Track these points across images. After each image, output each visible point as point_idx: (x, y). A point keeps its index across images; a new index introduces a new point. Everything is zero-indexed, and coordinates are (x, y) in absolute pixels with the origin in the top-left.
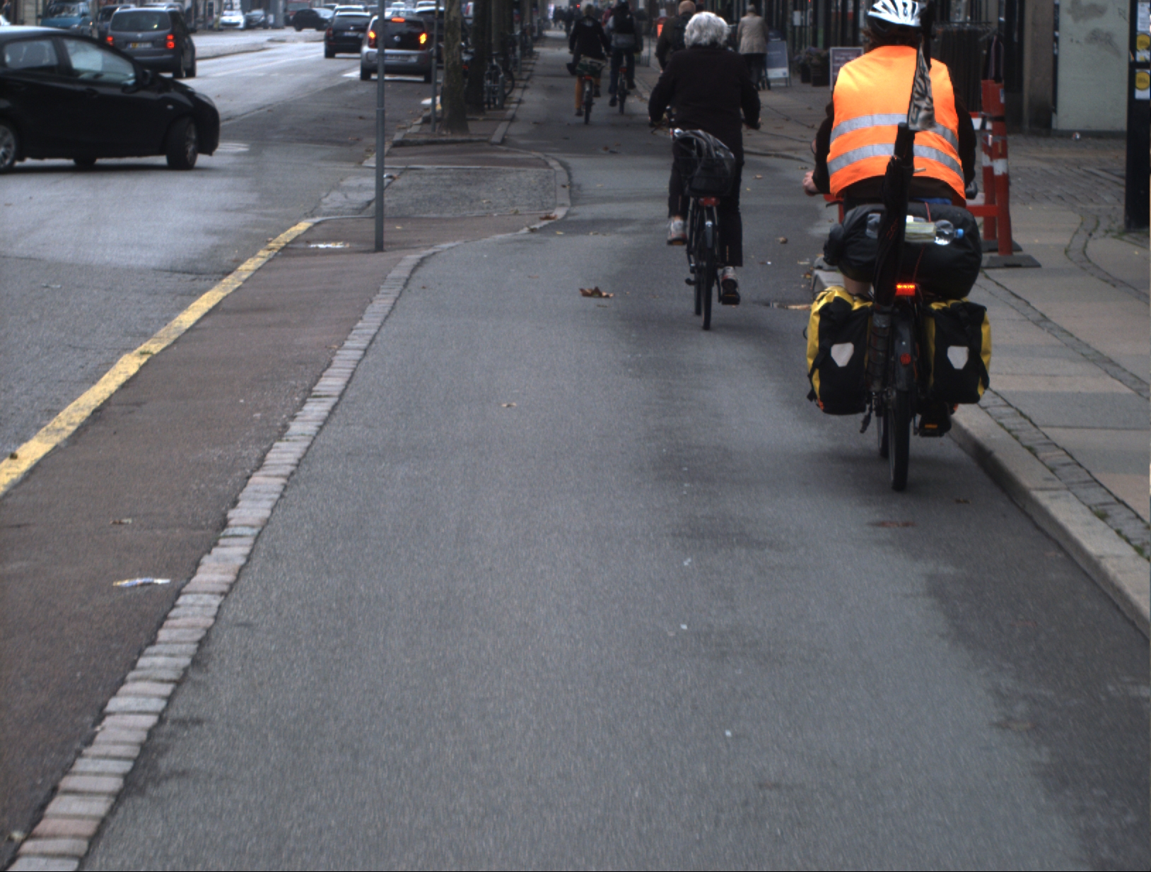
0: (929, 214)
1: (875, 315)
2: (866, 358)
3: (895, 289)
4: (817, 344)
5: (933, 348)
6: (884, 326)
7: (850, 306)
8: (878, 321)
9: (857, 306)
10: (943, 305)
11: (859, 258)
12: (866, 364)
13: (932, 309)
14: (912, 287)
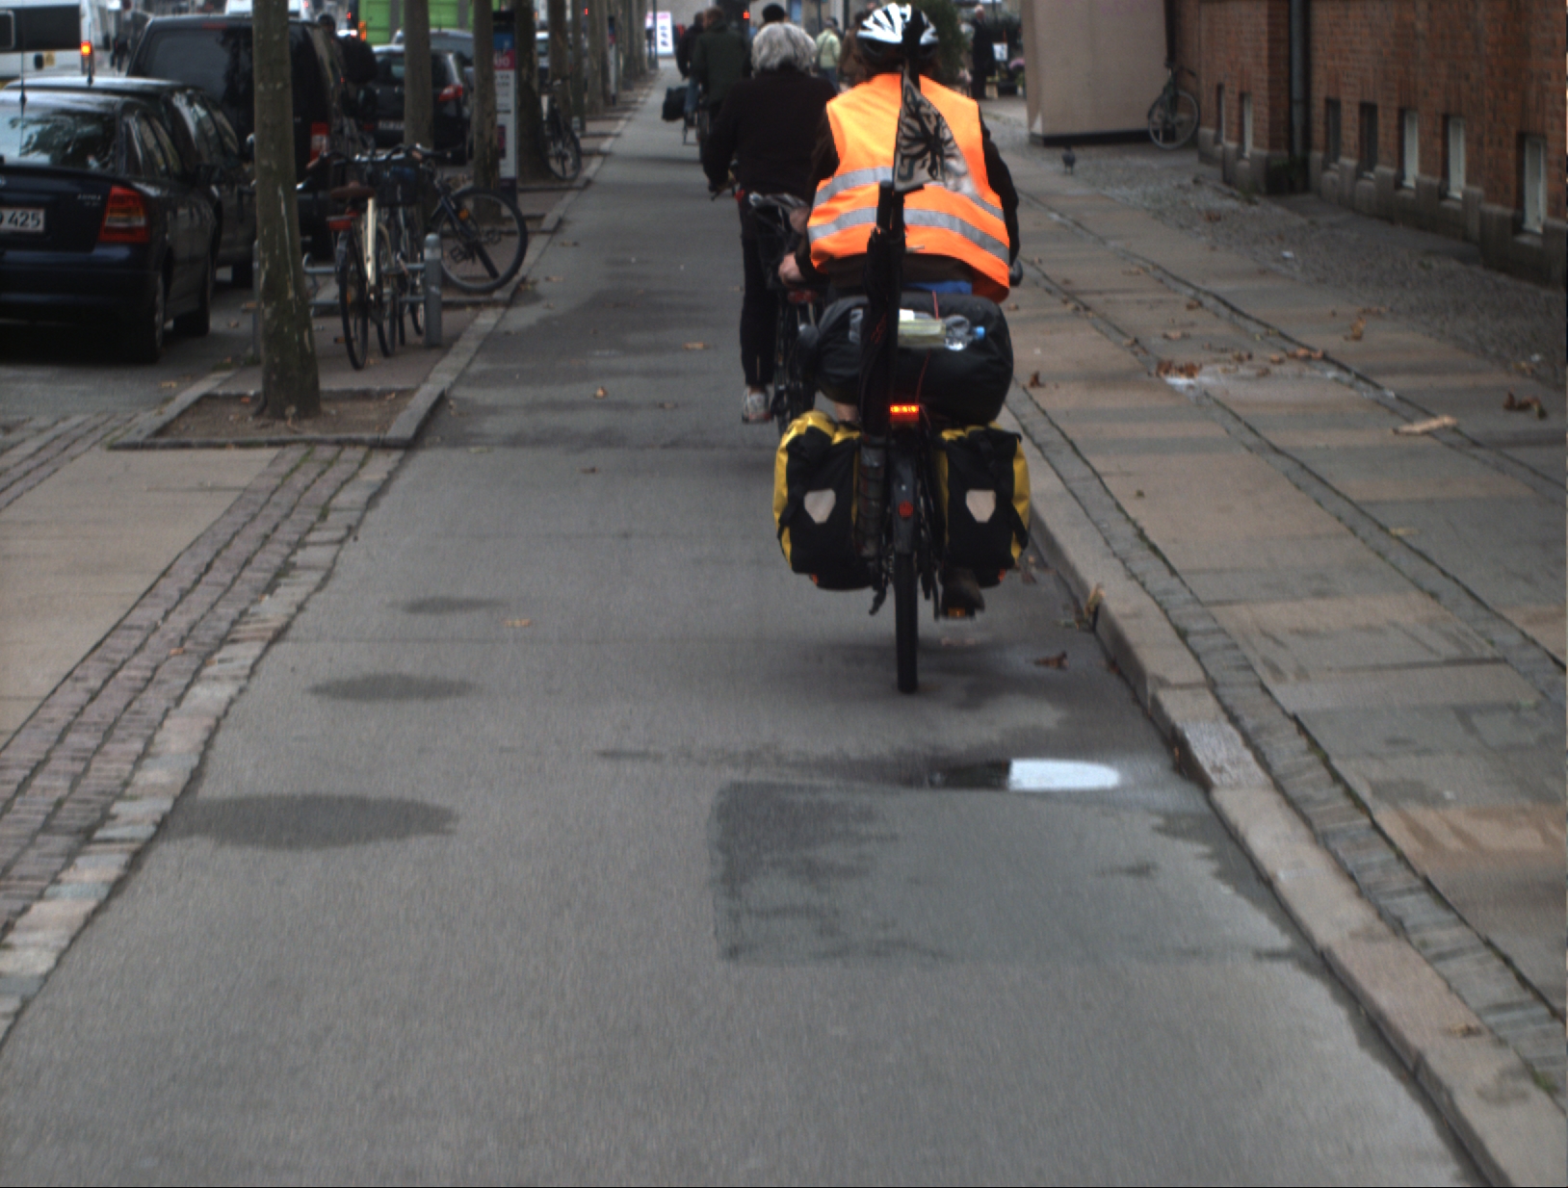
0: (936, 307)
1: (863, 450)
2: (854, 510)
3: (889, 414)
4: (785, 492)
5: (946, 494)
6: (876, 464)
7: (829, 439)
8: (867, 458)
9: (838, 438)
10: (959, 433)
11: (840, 371)
12: (854, 519)
13: (943, 440)
14: (914, 409)
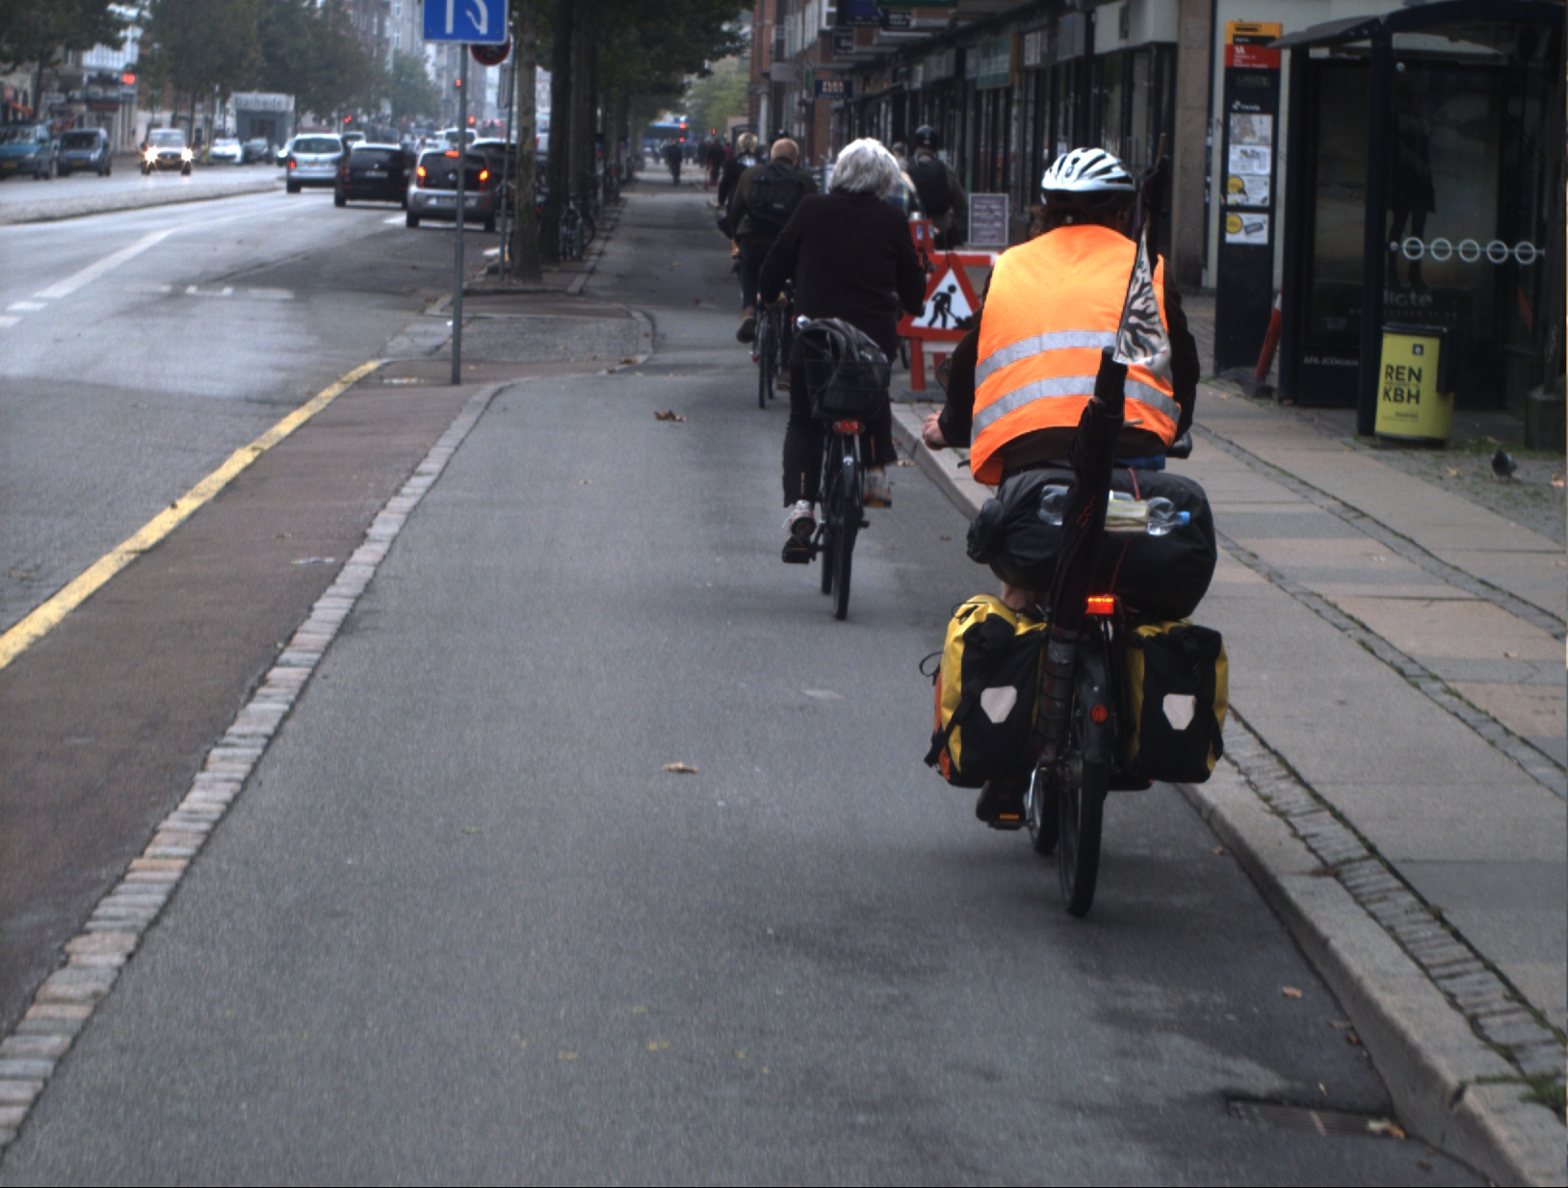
0: (1136, 487)
1: (1052, 645)
2: (1035, 711)
3: (1086, 605)
4: (958, 686)
5: (1139, 696)
6: (1065, 661)
7: (1013, 629)
8: (1056, 654)
9: (1022, 629)
10: (1157, 629)
11: (1027, 553)
12: (1034, 719)
13: (1140, 636)
14: (1109, 600)
